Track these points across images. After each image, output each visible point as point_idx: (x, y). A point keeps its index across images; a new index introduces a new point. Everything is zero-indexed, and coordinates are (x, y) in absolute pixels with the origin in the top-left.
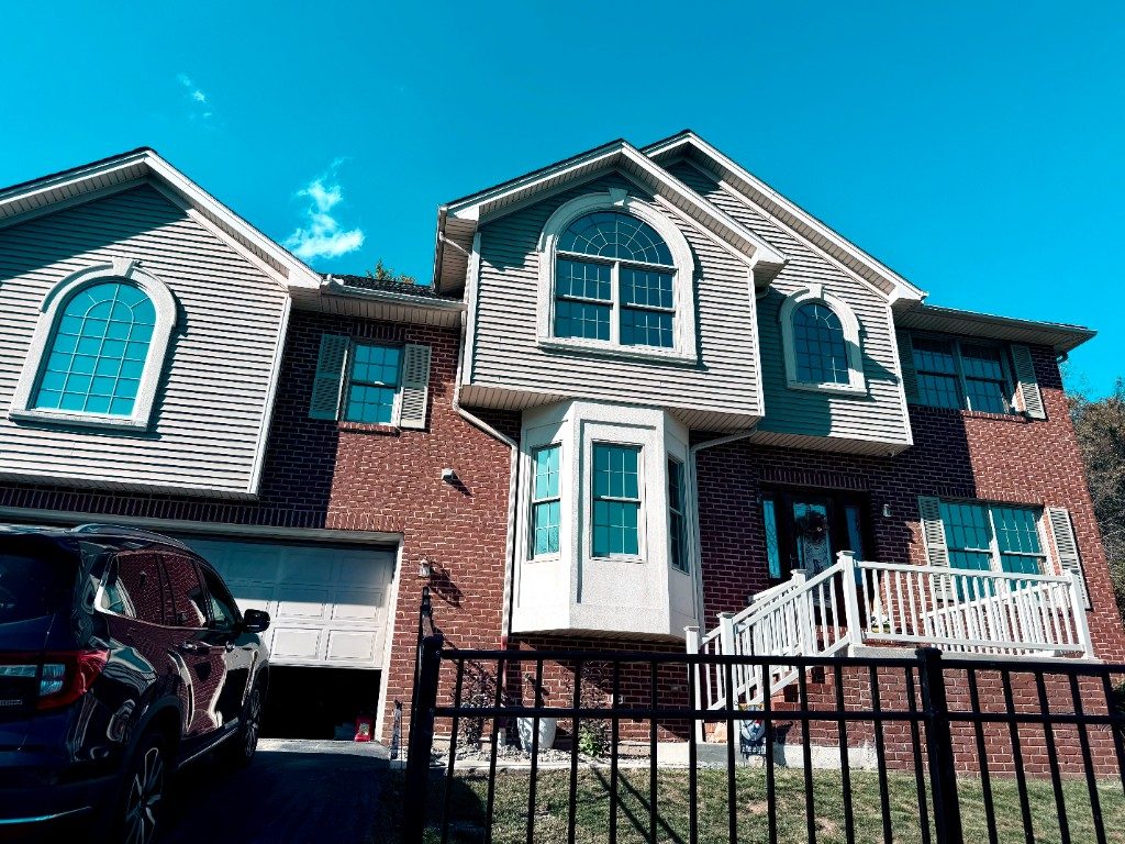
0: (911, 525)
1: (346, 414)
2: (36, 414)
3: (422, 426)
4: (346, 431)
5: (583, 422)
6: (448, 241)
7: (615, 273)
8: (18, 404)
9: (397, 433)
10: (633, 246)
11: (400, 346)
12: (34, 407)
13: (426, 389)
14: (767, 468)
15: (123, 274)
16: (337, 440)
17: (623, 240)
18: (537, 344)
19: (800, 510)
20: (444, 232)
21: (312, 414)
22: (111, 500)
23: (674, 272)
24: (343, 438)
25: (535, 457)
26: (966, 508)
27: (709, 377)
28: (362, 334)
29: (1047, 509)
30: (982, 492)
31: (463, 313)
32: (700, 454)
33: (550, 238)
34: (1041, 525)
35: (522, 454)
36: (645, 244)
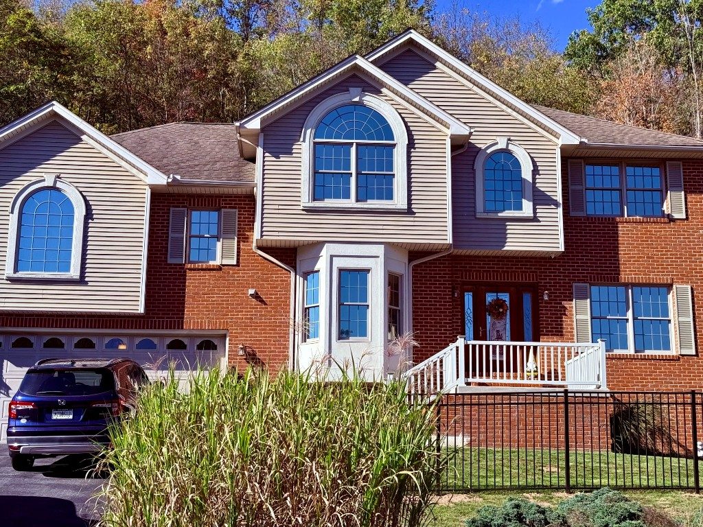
0: (566, 304)
1: (189, 259)
2: (20, 276)
3: (235, 263)
4: (191, 269)
5: (332, 257)
6: (243, 140)
7: (353, 150)
8: (9, 271)
9: (219, 268)
10: (366, 129)
11: (218, 210)
12: (17, 271)
13: (236, 238)
14: (466, 271)
15: (51, 184)
16: (186, 275)
17: (359, 124)
18: (302, 208)
19: (490, 298)
20: (239, 133)
21: (170, 261)
22: (65, 320)
23: (394, 145)
24: (189, 274)
25: (305, 278)
26: (612, 289)
27: (416, 219)
28: (194, 205)
29: (674, 287)
30: (624, 277)
31: (255, 189)
32: (415, 268)
33: (309, 131)
34: (670, 296)
35: (298, 277)
36: (375, 126)
